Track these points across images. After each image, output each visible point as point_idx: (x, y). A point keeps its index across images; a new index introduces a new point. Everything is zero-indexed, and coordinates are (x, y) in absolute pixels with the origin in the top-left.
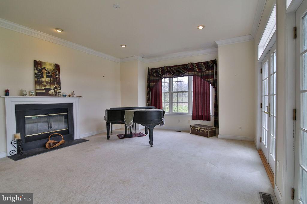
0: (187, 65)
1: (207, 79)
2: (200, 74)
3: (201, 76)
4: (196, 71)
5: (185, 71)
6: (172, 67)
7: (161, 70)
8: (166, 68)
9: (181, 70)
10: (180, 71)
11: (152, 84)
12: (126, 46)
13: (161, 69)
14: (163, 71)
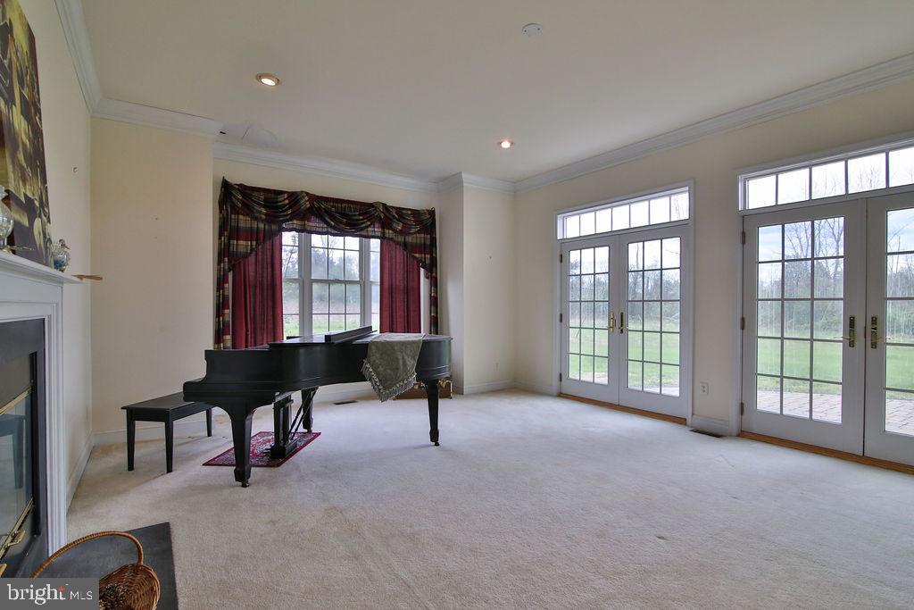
0: (371, 205)
1: (417, 255)
2: (400, 239)
3: (405, 245)
4: (395, 231)
5: (369, 223)
6: (327, 200)
7: (287, 202)
8: (307, 198)
9: (355, 215)
10: (353, 220)
11: (242, 245)
12: (278, 82)
13: (286, 196)
14: (295, 208)
